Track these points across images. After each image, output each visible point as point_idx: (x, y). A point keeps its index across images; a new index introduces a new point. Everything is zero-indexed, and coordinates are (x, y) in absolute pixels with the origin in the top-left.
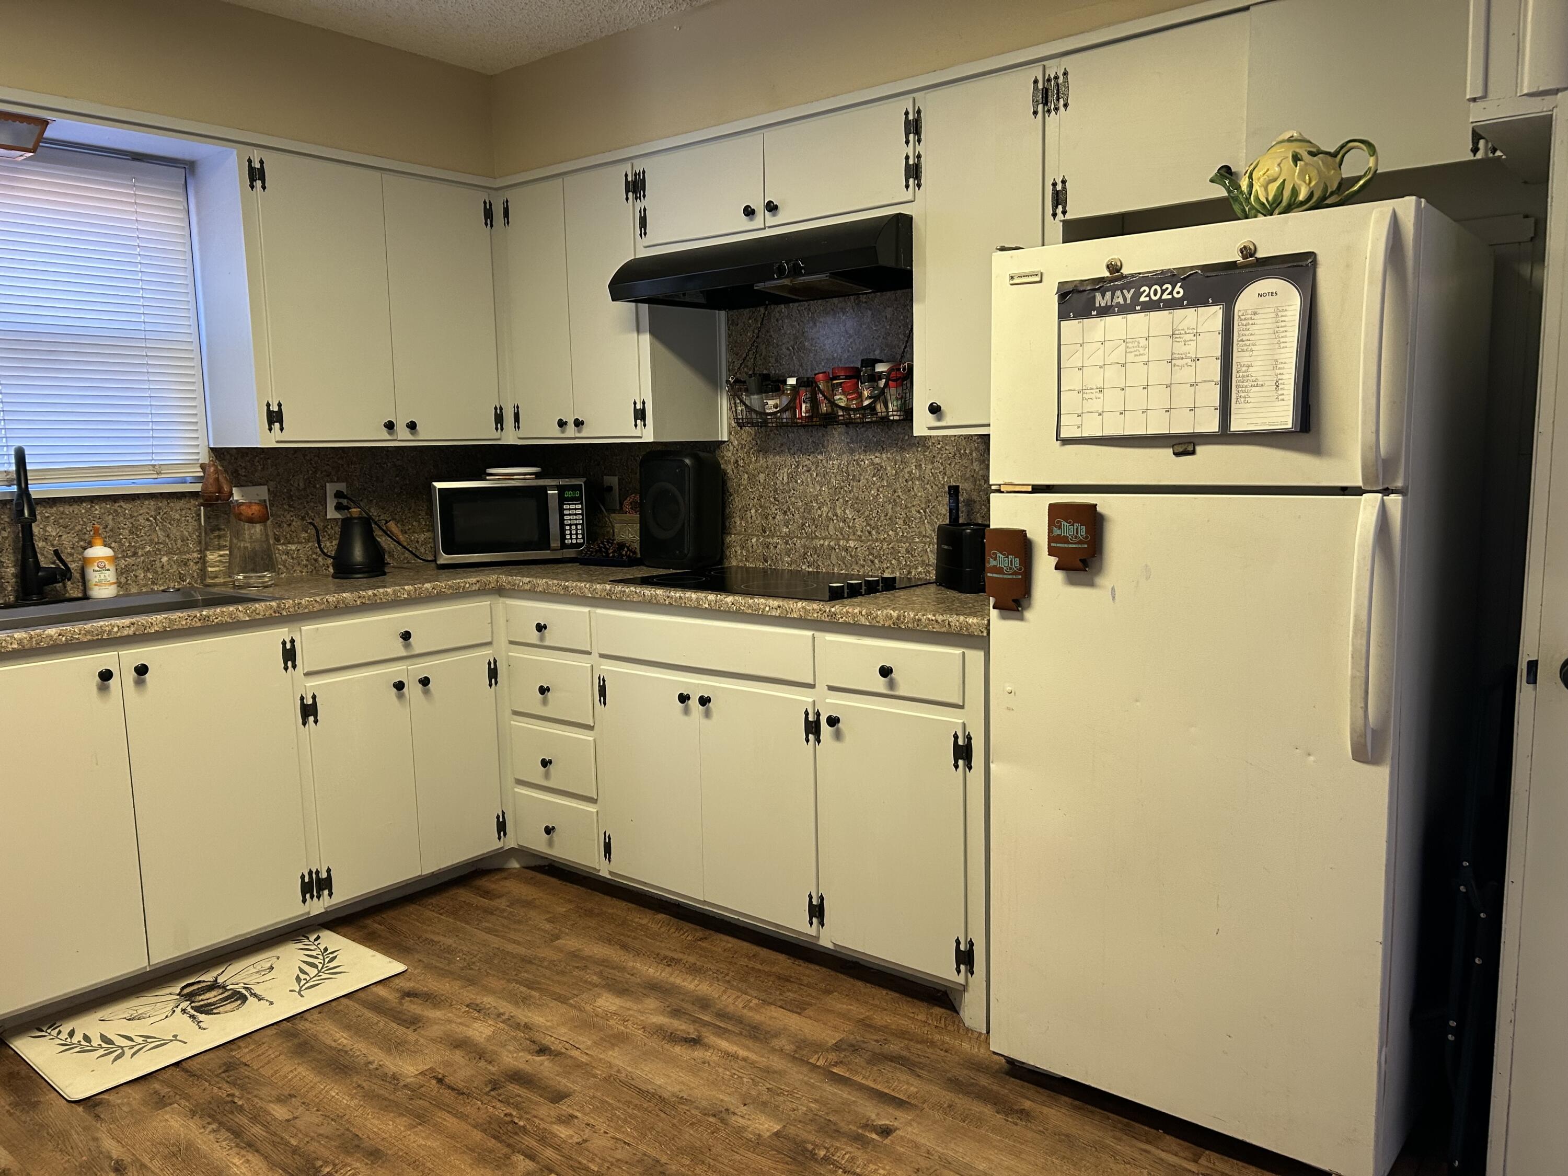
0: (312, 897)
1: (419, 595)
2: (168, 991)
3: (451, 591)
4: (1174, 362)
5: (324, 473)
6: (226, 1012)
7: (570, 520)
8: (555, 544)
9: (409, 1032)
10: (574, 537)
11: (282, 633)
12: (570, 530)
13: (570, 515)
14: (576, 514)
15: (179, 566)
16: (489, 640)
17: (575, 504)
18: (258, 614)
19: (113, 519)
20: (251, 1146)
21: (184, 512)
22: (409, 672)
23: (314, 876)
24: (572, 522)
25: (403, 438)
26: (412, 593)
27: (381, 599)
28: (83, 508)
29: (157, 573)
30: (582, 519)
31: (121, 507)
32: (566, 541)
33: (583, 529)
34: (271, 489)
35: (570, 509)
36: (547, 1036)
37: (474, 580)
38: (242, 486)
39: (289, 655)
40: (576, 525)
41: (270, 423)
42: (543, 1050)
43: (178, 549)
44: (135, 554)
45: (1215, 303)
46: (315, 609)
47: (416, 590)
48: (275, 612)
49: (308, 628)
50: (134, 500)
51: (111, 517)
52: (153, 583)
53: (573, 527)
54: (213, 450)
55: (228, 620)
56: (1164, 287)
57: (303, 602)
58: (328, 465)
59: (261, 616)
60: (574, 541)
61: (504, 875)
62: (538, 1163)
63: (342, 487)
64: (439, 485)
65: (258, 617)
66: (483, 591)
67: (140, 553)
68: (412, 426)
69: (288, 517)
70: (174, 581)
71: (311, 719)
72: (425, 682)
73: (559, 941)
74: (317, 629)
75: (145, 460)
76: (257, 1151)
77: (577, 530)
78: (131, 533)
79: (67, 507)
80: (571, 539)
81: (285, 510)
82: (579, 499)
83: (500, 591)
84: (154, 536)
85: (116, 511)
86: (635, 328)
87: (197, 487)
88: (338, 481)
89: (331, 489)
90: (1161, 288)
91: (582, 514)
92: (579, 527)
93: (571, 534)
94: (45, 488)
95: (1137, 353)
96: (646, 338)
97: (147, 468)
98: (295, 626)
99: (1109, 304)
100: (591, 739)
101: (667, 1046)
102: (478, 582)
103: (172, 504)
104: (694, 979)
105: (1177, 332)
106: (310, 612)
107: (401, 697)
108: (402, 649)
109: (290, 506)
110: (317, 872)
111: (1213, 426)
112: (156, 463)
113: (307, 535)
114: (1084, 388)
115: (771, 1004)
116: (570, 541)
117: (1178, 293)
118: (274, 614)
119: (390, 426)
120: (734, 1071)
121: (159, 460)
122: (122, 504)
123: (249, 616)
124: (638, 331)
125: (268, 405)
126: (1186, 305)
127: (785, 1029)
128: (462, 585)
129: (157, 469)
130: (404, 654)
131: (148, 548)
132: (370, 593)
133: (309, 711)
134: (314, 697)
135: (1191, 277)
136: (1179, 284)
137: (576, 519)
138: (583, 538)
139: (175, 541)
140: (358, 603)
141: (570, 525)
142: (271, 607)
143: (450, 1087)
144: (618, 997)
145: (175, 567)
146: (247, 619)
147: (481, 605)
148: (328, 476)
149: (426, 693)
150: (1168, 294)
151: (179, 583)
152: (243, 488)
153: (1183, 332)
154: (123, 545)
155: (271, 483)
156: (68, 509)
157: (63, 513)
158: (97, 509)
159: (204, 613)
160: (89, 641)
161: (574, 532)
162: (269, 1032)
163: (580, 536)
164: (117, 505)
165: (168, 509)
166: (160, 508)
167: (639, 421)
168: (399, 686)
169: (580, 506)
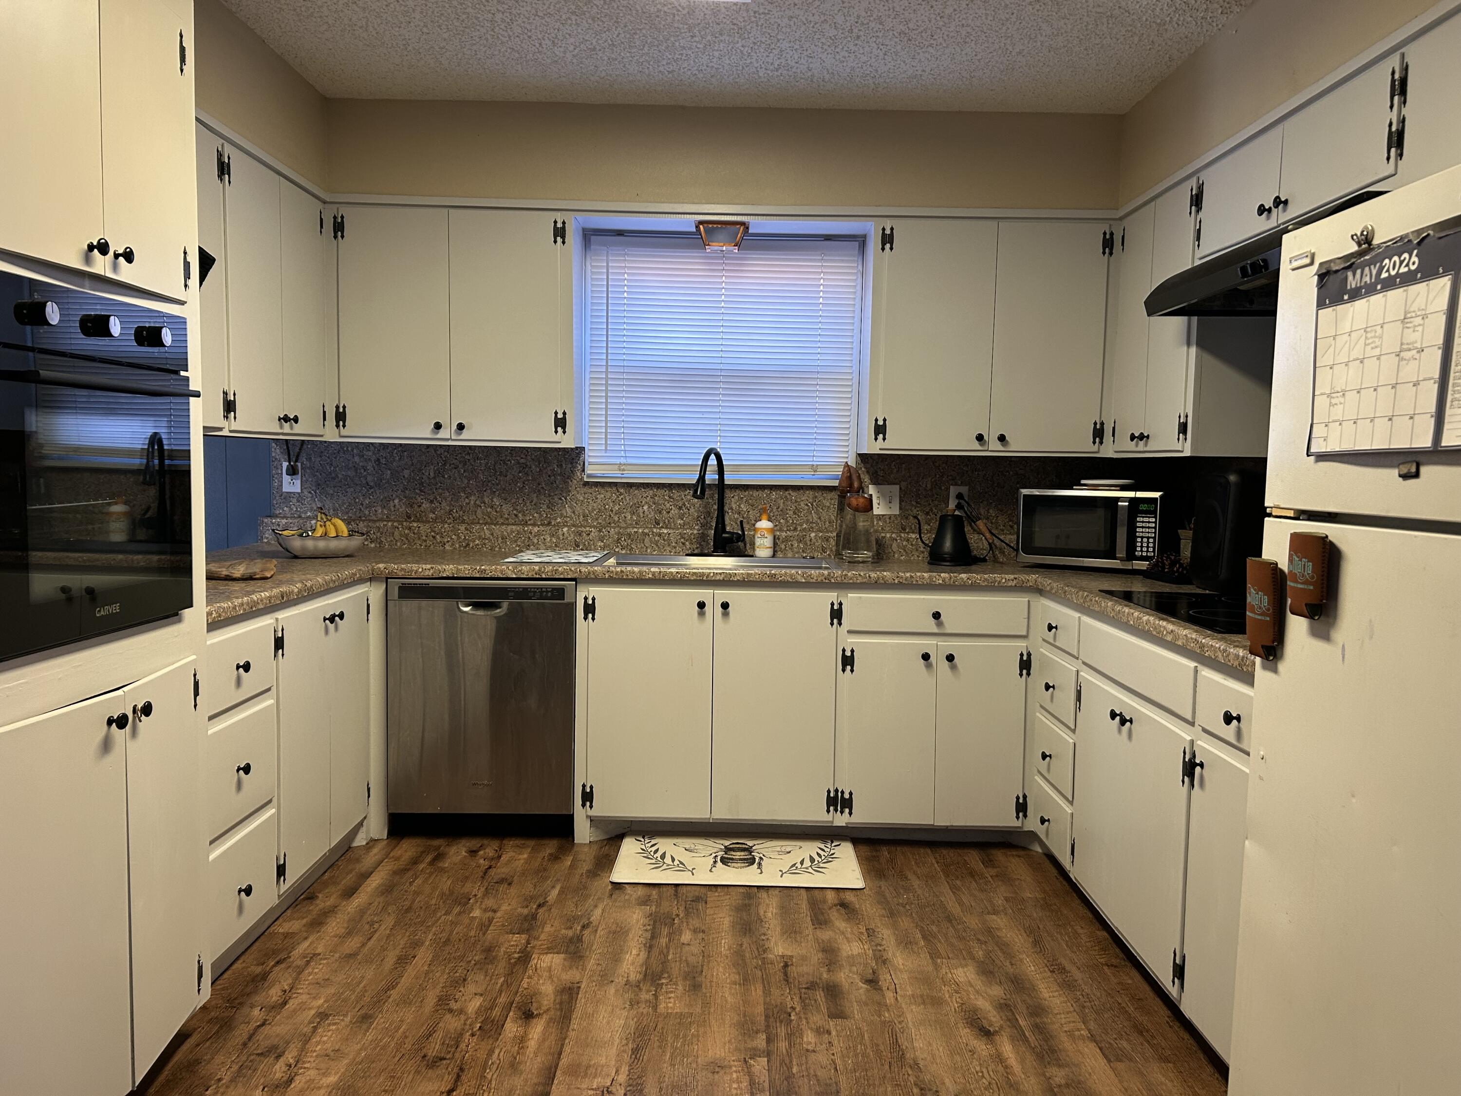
0: (836, 810)
1: (954, 582)
2: (722, 842)
3: (986, 583)
4: (1402, 354)
5: (950, 478)
6: (734, 867)
7: (1142, 532)
8: (1121, 553)
9: (811, 927)
10: (1145, 549)
11: (831, 596)
12: (1142, 542)
13: (1143, 527)
14: (1149, 528)
15: (823, 541)
16: (1024, 633)
17: (1149, 517)
18: (813, 578)
19: (784, 503)
20: (650, 948)
21: (833, 501)
22: (937, 647)
23: (840, 794)
24: (1144, 535)
25: (994, 449)
26: (947, 580)
27: (917, 581)
28: (764, 494)
29: (806, 544)
30: (1155, 533)
31: (790, 494)
32: (1136, 553)
33: (1154, 543)
34: (903, 488)
35: (1143, 522)
36: (888, 975)
37: (1012, 577)
38: (879, 484)
39: (836, 614)
40: (1148, 538)
41: (876, 435)
42: (872, 982)
43: (826, 528)
44: (795, 529)
45: (1445, 273)
46: (858, 581)
47: (951, 578)
48: (825, 579)
49: (852, 595)
50: (799, 490)
51: (782, 501)
52: (803, 551)
53: (1145, 540)
54: (860, 455)
55: (789, 579)
56: (1402, 258)
57: (849, 574)
58: (954, 470)
59: (814, 581)
60: (1144, 554)
61: (1022, 853)
62: (767, 1046)
63: (964, 490)
64: (1025, 491)
65: (811, 580)
66: (1020, 588)
67: (799, 529)
68: (1002, 438)
69: (915, 511)
70: (818, 552)
71: (849, 668)
72: (950, 658)
73: (994, 917)
74: (861, 597)
75: (808, 461)
76: (649, 952)
77: (1148, 542)
78: (795, 513)
79: (755, 491)
80: (1142, 551)
81: (913, 505)
82: (1154, 513)
83: (1039, 591)
84: (810, 518)
85: (786, 497)
86: (1185, 341)
87: (836, 483)
88: (962, 484)
89: (953, 491)
90: (1400, 257)
91: (1155, 528)
92: (1151, 540)
93: (1142, 547)
94: (736, 477)
95: (1373, 345)
96: (1193, 350)
97: (808, 467)
98: (842, 593)
99: (1358, 285)
100: (1071, 741)
101: (960, 1025)
102: (1016, 579)
103: (825, 495)
104: (1057, 991)
105: (1409, 315)
106: (853, 583)
107: (929, 666)
108: (935, 626)
109: (917, 503)
110: (843, 792)
111: (1425, 442)
112: (815, 463)
113: (929, 527)
114: (1333, 391)
115: (1095, 1041)
116: (1140, 553)
117: (1414, 263)
118: (824, 581)
119: (980, 438)
120: (984, 1070)
121: (817, 461)
122: (791, 492)
123: (805, 579)
124: (1189, 344)
125: (876, 420)
126: (1421, 278)
127: (1076, 1065)
128: (998, 579)
129: (814, 468)
130: (936, 630)
131: (805, 526)
132: (908, 575)
133: (848, 661)
134: (852, 651)
135: (1426, 241)
136: (1415, 252)
137: (1148, 532)
138: (1154, 551)
139: (825, 522)
140: (896, 581)
141: (1142, 538)
142: (823, 574)
143: (786, 974)
144: (978, 974)
145: (820, 541)
146: (804, 581)
147: (1020, 601)
148: (953, 480)
149: (954, 668)
150: (1405, 266)
151: (821, 554)
152: (879, 486)
153: (1413, 315)
154: (788, 522)
155: (904, 484)
156: (755, 493)
157: (752, 496)
158: (774, 495)
159: (773, 572)
160: (694, 580)
161: (1145, 545)
162: (741, 890)
163: (1151, 549)
164: (787, 492)
165: (822, 498)
166: (816, 497)
167: (1181, 435)
168: (926, 657)
169: (1154, 520)
